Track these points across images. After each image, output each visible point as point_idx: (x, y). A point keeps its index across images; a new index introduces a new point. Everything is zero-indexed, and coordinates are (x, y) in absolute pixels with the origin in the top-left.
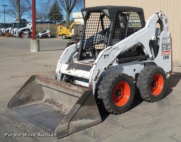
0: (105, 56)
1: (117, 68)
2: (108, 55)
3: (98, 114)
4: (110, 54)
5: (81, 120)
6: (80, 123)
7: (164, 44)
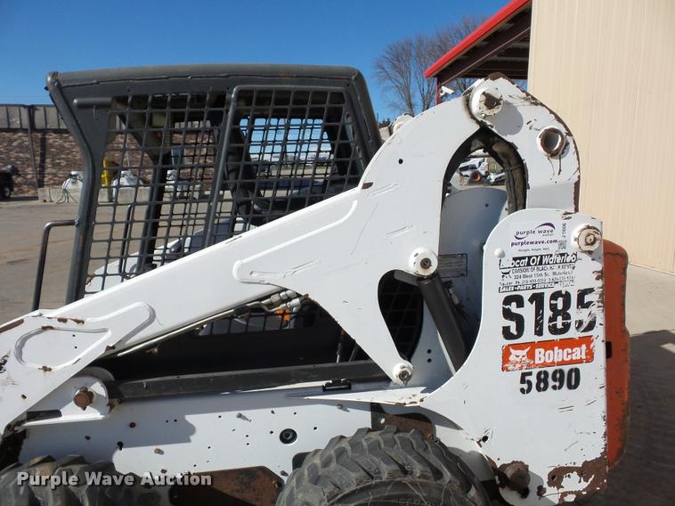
4: (12, 359)
7: (526, 295)
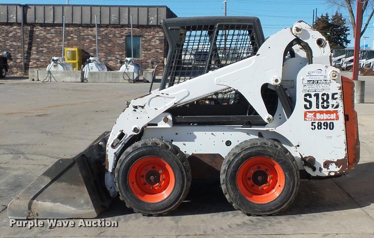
0: (136, 107)
1: (177, 134)
2: (143, 107)
3: (87, 203)
4: (147, 105)
5: (53, 204)
6: (51, 208)
7: (313, 94)
